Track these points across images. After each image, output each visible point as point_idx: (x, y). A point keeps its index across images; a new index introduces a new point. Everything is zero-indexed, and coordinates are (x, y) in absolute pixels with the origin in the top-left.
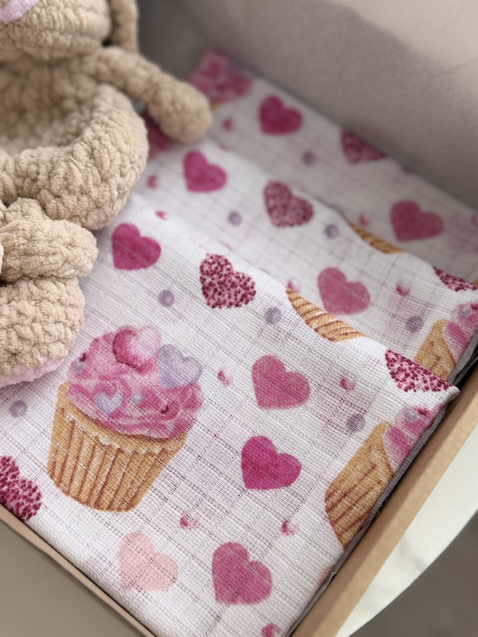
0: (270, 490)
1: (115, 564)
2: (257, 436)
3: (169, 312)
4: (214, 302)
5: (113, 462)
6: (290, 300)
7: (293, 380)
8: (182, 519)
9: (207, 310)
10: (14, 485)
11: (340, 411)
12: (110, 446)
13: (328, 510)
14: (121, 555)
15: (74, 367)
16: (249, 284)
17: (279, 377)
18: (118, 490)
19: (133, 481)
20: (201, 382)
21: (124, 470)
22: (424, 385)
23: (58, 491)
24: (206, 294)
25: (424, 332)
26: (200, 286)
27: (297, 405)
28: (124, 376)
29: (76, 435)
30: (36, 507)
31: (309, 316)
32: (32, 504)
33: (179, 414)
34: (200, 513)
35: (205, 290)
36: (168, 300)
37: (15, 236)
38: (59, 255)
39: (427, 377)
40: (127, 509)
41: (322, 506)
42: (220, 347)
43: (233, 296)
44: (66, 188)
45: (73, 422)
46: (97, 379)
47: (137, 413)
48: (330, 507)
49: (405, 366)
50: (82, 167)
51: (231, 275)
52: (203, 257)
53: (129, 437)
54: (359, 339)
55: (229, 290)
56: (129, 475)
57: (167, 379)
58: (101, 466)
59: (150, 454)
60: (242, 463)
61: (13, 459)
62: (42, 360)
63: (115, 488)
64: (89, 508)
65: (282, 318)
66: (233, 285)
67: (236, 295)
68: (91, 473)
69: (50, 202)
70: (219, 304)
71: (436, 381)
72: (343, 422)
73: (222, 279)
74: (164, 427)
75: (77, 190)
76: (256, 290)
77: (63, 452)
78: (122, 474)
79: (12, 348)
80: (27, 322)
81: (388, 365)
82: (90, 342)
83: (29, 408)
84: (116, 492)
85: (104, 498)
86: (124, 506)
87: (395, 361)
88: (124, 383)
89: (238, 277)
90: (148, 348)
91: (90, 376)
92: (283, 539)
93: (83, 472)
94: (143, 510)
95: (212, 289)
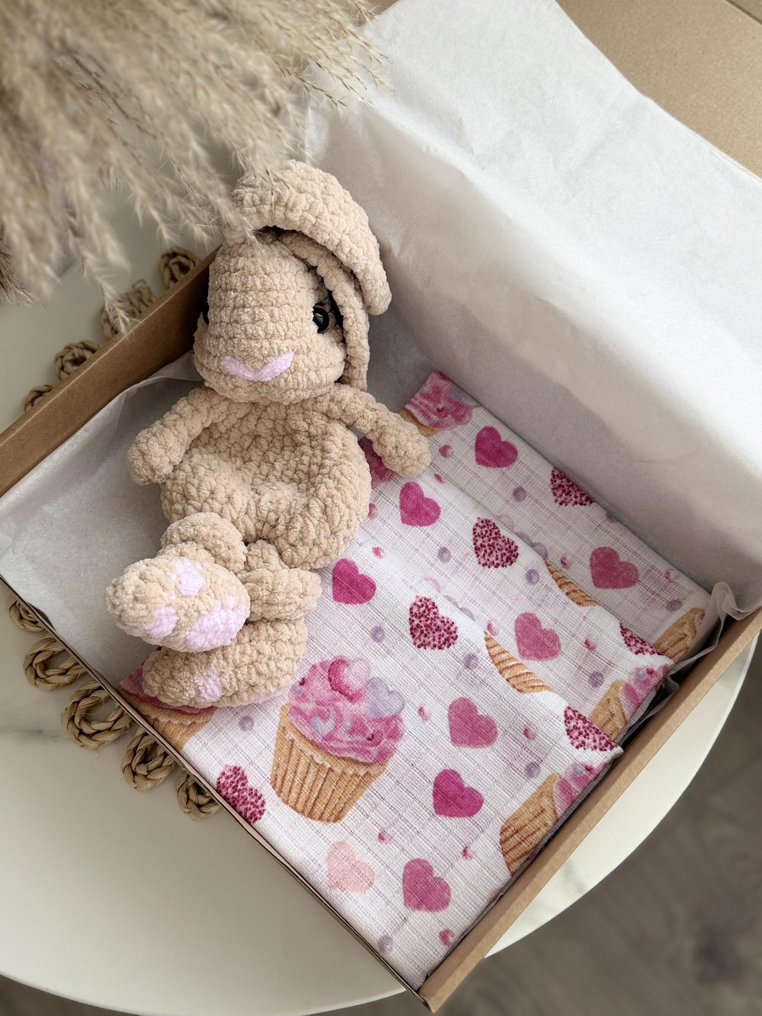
0: (456, 818)
1: (324, 867)
2: (448, 769)
3: (379, 647)
4: (420, 642)
5: (325, 779)
6: (488, 648)
7: (483, 722)
8: (380, 834)
9: (413, 649)
10: (243, 792)
11: (521, 756)
12: (322, 765)
13: (502, 842)
14: (328, 859)
15: (295, 690)
16: (452, 629)
17: (471, 719)
18: (328, 803)
19: (341, 797)
20: (404, 715)
21: (333, 787)
22: (593, 744)
23: (279, 800)
24: (413, 635)
25: (603, 689)
26: (408, 626)
27: (485, 746)
28: (337, 703)
29: (294, 753)
30: (261, 813)
31: (503, 666)
32: (257, 810)
33: (382, 742)
34: (396, 831)
35: (413, 630)
36: (379, 636)
37: (260, 588)
38: (294, 604)
39: (597, 737)
40: (335, 821)
41: (497, 838)
42: (422, 684)
43: (437, 639)
44: (301, 539)
45: (292, 741)
46: (314, 703)
47: (347, 738)
48: (503, 840)
49: (580, 724)
50: (316, 522)
51: (436, 619)
52: (413, 599)
53: (339, 758)
54: (545, 693)
55: (434, 633)
56: (338, 792)
57: (374, 709)
58: (314, 782)
59: (356, 775)
60: (434, 792)
61: (242, 769)
62: (272, 690)
63: (326, 802)
64: (304, 817)
65: (479, 665)
66: (438, 629)
67: (439, 639)
68: (306, 787)
69: (286, 550)
70: (423, 645)
71: (604, 741)
72: (522, 767)
73: (429, 622)
74: (369, 752)
75: (311, 542)
76: (458, 635)
77: (283, 766)
78: (331, 790)
79: (251, 682)
80: (265, 660)
81: (565, 722)
82: (309, 668)
83: (255, 724)
84: (326, 805)
85: (316, 810)
86: (332, 818)
87: (572, 718)
88: (337, 710)
90: (359, 678)
91: (307, 700)
92: (463, 861)
93: (300, 785)
94: (348, 823)
95: (419, 630)
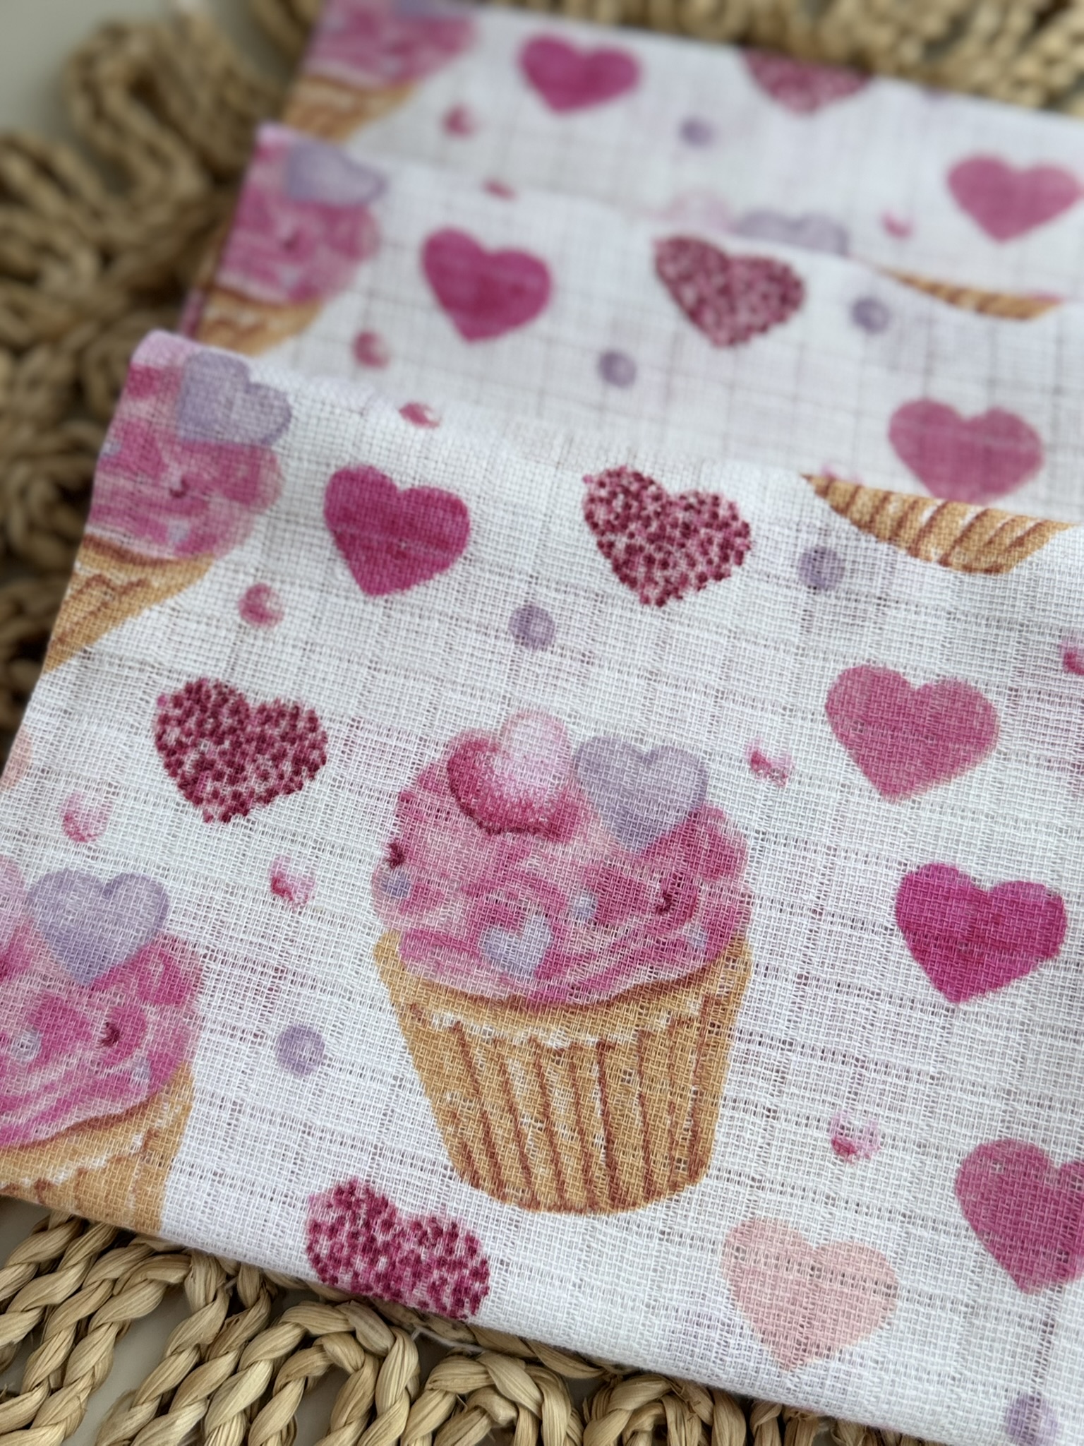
0: (1014, 983)
1: (738, 1321)
2: (914, 870)
3: (557, 659)
4: (659, 590)
5: (602, 1080)
6: (842, 510)
7: (939, 702)
8: (834, 1142)
9: (650, 617)
10: (399, 1247)
12: (574, 1047)
14: (738, 1293)
15: (386, 888)
16: (723, 512)
17: (902, 711)
18: (646, 1142)
19: (671, 1103)
20: (718, 797)
21: (637, 1089)
23: (509, 1209)
24: (629, 581)
26: (605, 565)
27: (977, 758)
28: (525, 865)
29: (478, 1055)
30: (481, 1274)
31: (908, 534)
32: (466, 1272)
33: (703, 898)
34: (873, 1109)
35: (622, 570)
36: (538, 629)
40: (693, 1176)
42: (722, 695)
43: (699, 558)
45: (457, 1028)
46: (462, 897)
47: (601, 940)
51: (668, 510)
52: (580, 492)
53: (610, 1005)
54: (1056, 541)
55: (683, 546)
56: (655, 1095)
57: (627, 823)
58: (578, 1103)
59: (681, 1023)
60: (913, 950)
61: (362, 1184)
63: (638, 1140)
64: (604, 1217)
65: (847, 565)
66: (688, 530)
67: (705, 553)
68: (563, 1131)
70: (672, 591)
73: (654, 527)
74: (681, 944)
76: (748, 520)
77: (468, 1109)
78: (636, 1100)
82: (392, 808)
83: (327, 1038)
84: (646, 1148)
85: (625, 1177)
86: (682, 1174)
88: (534, 882)
89: (689, 507)
90: (542, 767)
91: (438, 898)
93: (543, 1137)
94: (733, 1163)
95: (640, 560)
